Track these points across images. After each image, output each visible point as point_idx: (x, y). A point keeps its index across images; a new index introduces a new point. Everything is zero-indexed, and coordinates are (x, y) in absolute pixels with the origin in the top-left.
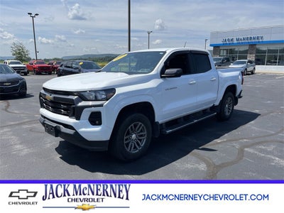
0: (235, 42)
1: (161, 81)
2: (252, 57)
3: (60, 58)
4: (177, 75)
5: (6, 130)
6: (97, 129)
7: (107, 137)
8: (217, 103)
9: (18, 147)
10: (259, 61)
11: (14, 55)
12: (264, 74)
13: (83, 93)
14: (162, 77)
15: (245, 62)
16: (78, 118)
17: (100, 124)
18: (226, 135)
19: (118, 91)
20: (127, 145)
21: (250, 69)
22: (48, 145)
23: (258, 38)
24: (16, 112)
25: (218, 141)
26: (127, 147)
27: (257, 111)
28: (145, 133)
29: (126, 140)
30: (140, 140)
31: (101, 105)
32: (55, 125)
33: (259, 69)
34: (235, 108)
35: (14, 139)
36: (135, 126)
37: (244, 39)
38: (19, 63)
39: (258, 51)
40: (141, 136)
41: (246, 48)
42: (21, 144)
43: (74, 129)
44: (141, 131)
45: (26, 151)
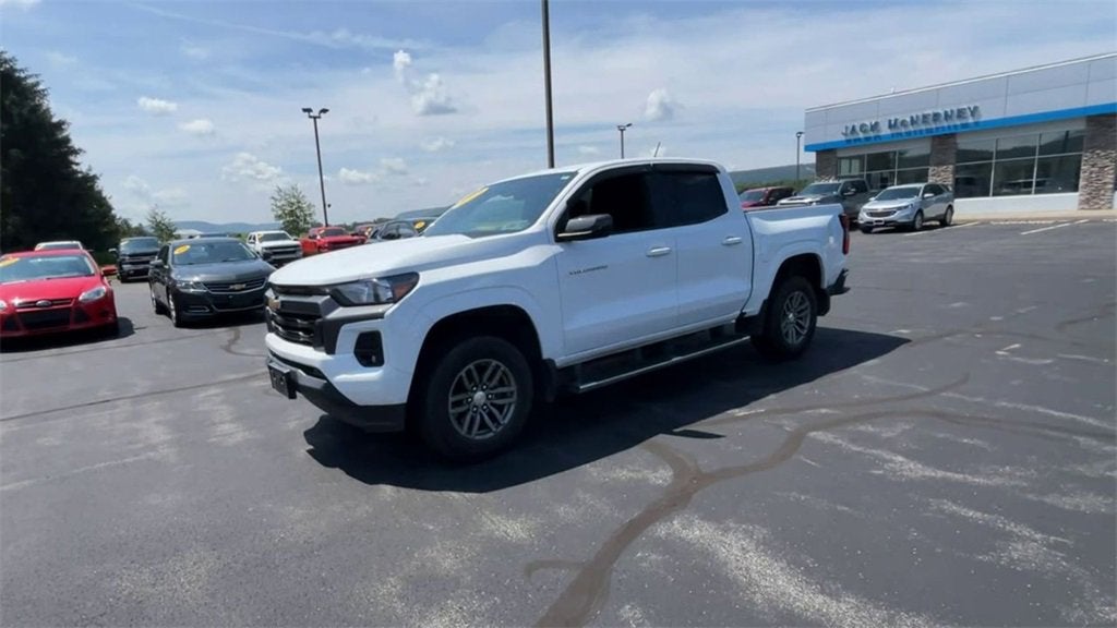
0: (885, 131)
1: (557, 248)
2: (943, 175)
3: (393, 216)
4: (598, 232)
5: (213, 391)
6: (373, 374)
7: (399, 395)
8: (753, 309)
9: (226, 427)
10: (971, 184)
11: (279, 217)
12: (985, 222)
13: (340, 287)
14: (558, 240)
15: (915, 192)
16: (331, 350)
17: (380, 362)
18: (772, 397)
19: (426, 279)
20: (461, 417)
21: (934, 210)
22: (292, 425)
23: (961, 113)
24: (248, 351)
25: (739, 412)
26: (461, 424)
27: (904, 332)
28: (513, 388)
29: (457, 404)
30: (500, 408)
31: (381, 316)
32: (286, 369)
33: (967, 209)
34: (821, 322)
35: (225, 411)
36: (481, 369)
37: (913, 122)
38: (282, 237)
39: (964, 155)
40: (503, 396)
41: (922, 149)
42: (231, 422)
43: (323, 377)
44: (501, 383)
45: (239, 437)
